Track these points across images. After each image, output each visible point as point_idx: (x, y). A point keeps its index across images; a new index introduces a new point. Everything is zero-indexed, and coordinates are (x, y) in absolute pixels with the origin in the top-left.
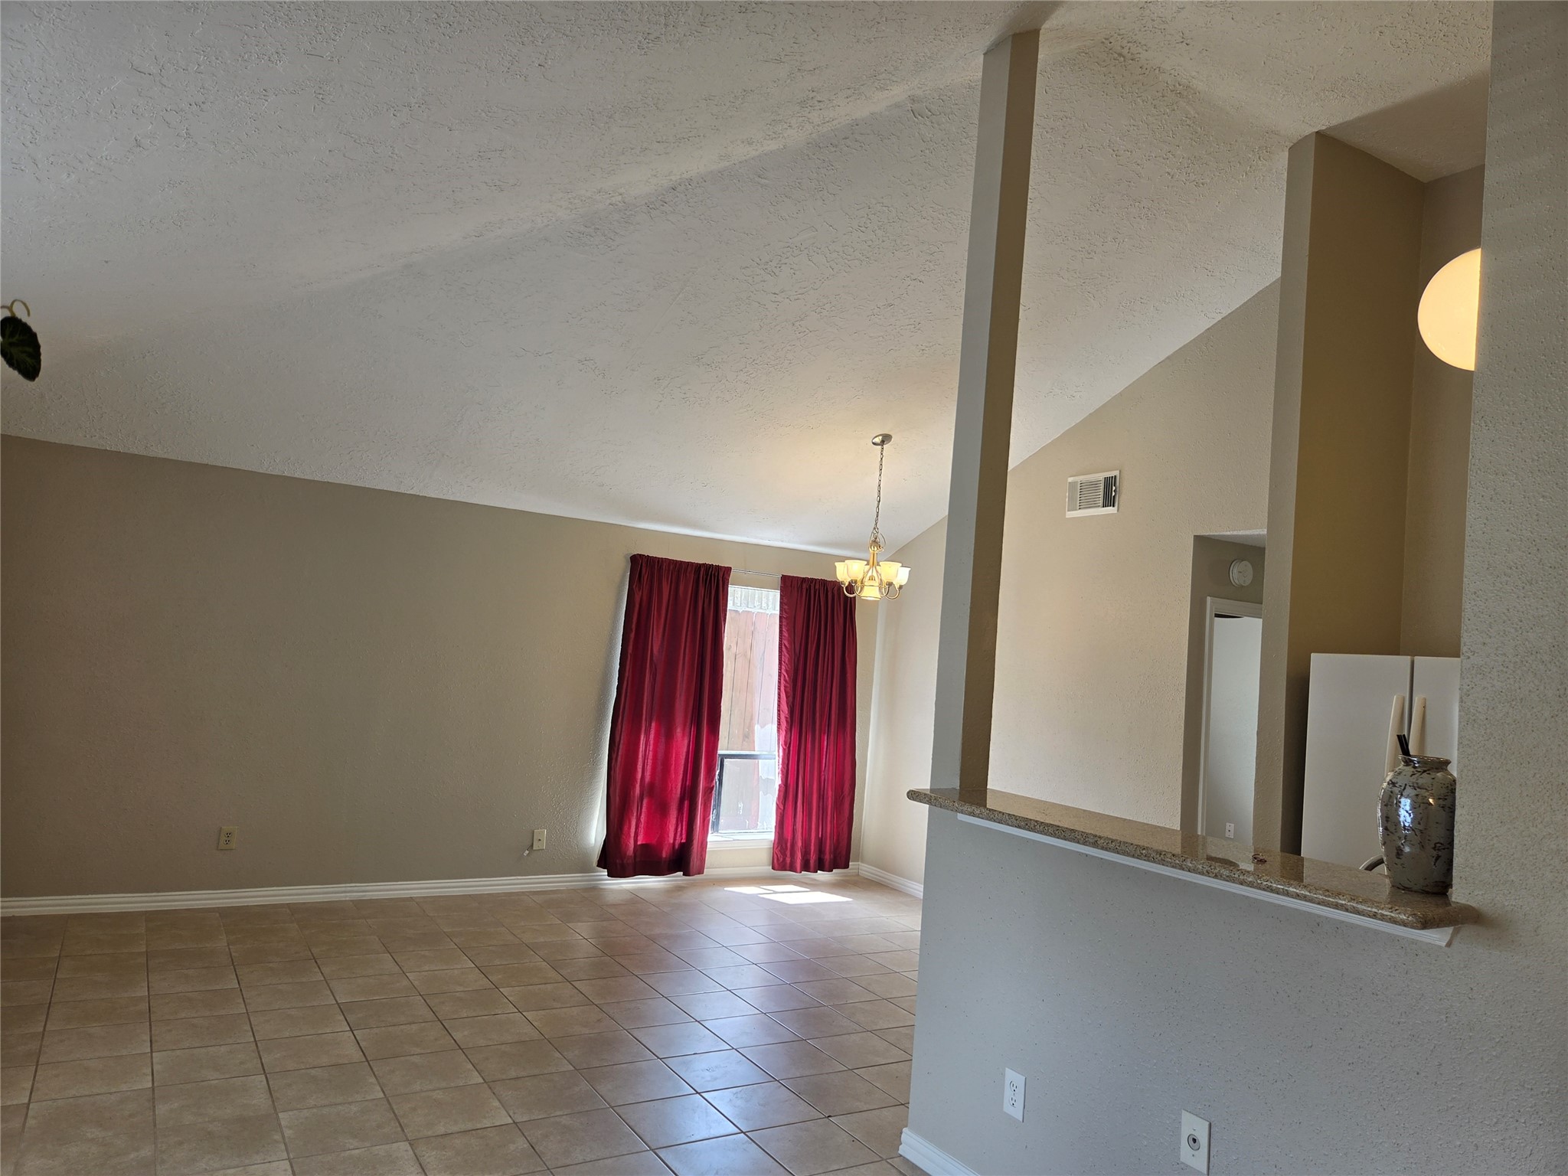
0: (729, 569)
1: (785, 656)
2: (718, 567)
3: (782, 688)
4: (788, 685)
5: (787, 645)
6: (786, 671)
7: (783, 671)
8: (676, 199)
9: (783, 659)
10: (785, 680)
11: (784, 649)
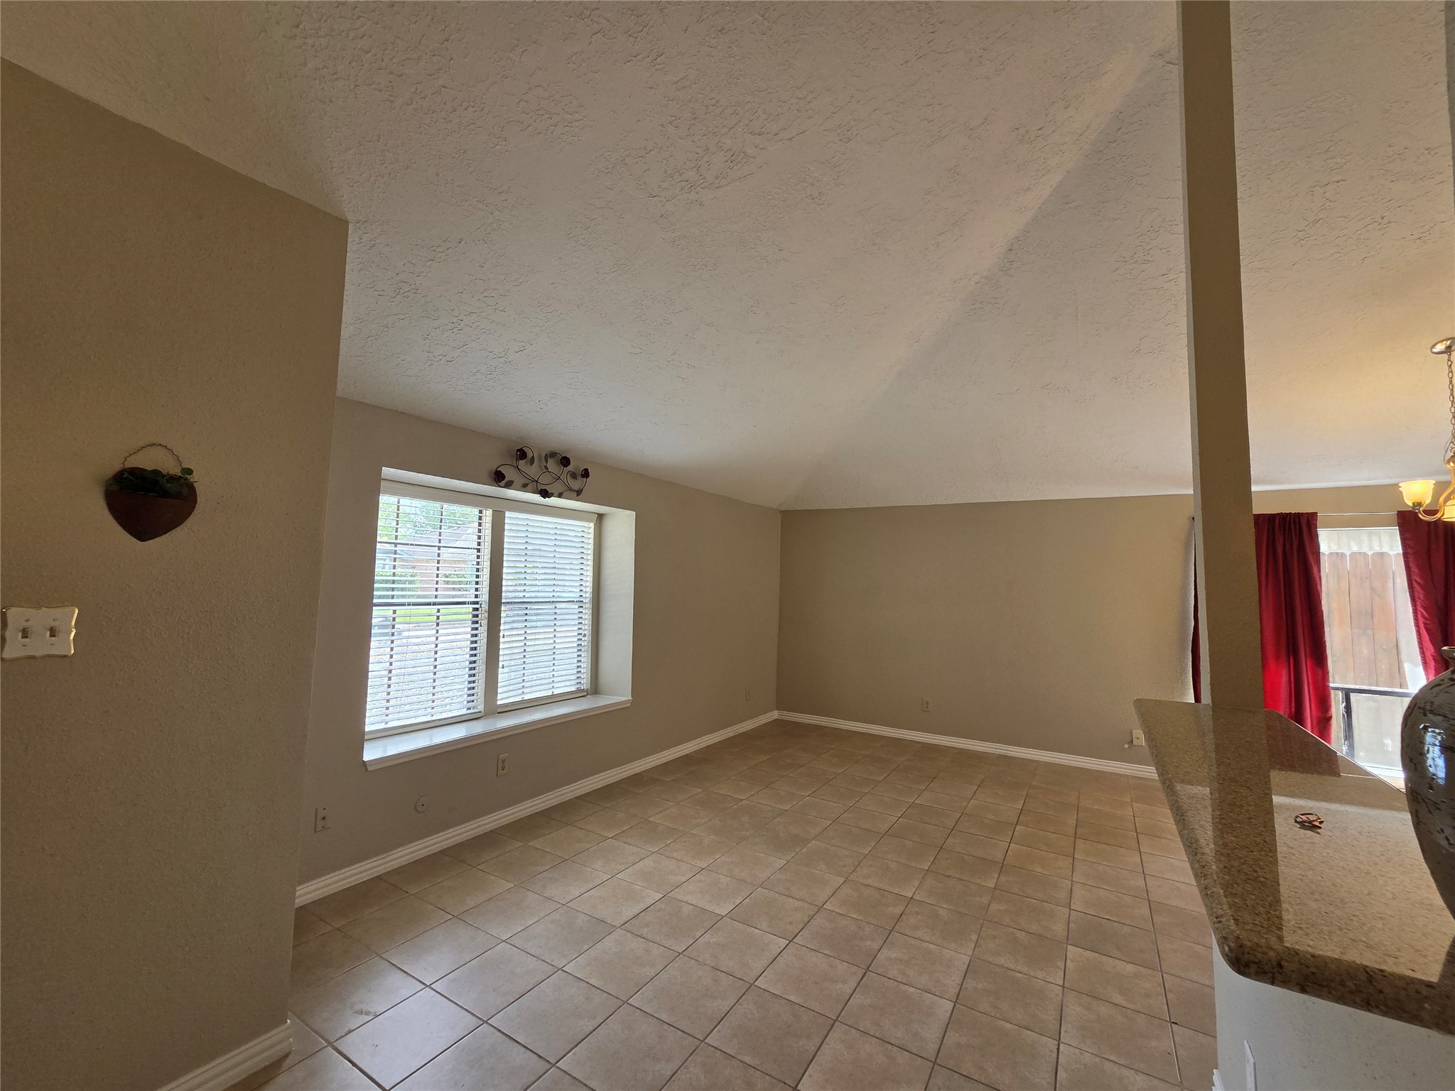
0: (1314, 515)
1: (1418, 592)
2: (1299, 515)
3: (1422, 626)
4: (1428, 622)
5: (1418, 580)
6: (1424, 608)
7: (1420, 609)
8: (1018, 255)
9: (1416, 595)
10: (1423, 616)
11: (1415, 585)
